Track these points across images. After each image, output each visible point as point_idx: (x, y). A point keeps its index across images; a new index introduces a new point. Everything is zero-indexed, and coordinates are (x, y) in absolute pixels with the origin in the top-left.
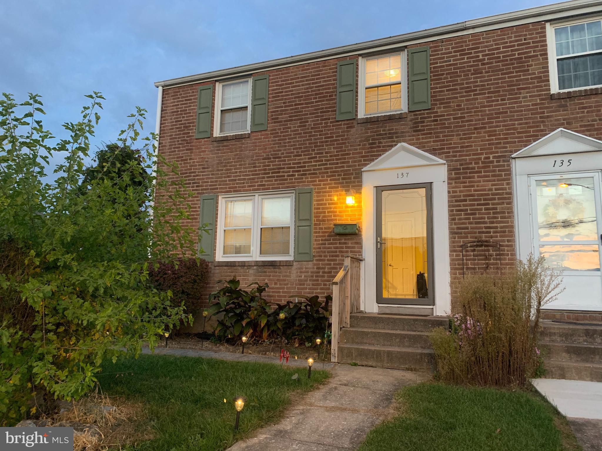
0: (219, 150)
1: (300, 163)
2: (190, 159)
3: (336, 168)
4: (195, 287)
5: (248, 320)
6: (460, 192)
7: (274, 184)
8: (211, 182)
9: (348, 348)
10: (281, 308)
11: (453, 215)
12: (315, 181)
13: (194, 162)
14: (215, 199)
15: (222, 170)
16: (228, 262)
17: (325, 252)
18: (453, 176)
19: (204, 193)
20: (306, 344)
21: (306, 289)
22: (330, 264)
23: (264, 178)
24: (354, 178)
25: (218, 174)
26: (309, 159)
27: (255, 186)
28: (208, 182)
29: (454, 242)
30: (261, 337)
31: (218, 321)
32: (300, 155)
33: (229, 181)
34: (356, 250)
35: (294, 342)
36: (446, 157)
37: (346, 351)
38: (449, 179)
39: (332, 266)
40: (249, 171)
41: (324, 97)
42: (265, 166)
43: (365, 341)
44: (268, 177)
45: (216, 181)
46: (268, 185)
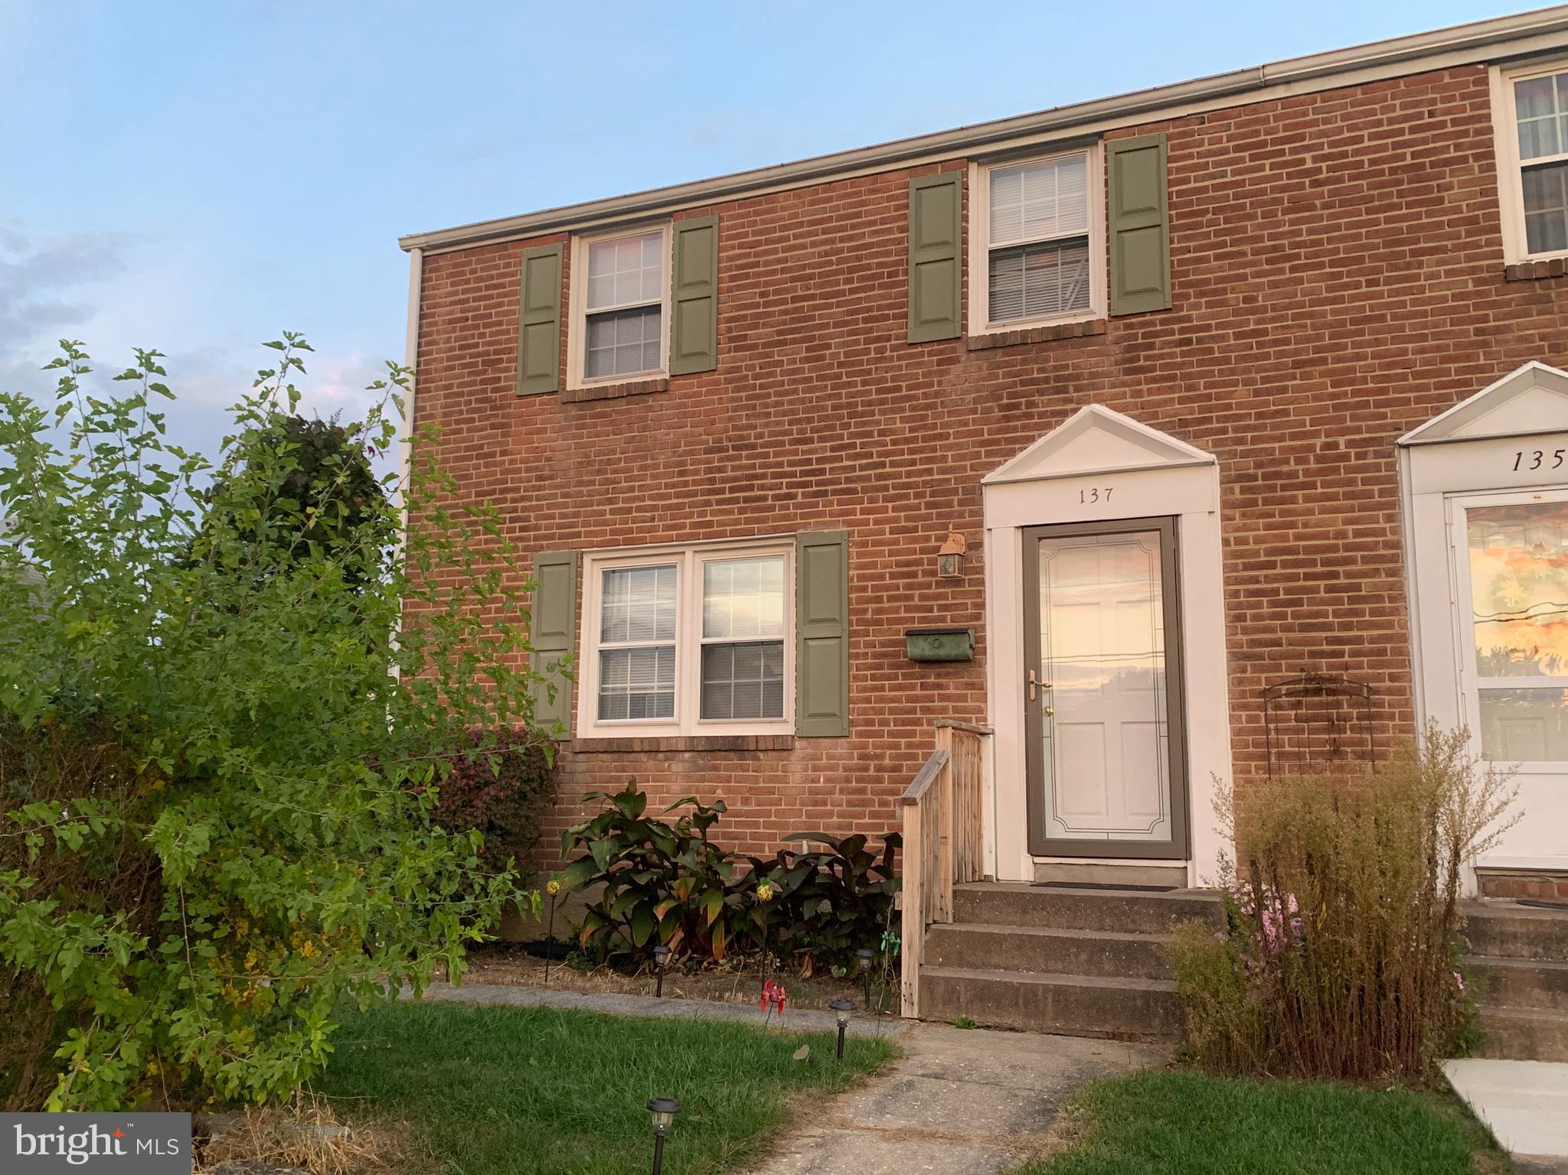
0: (583, 426)
1: (809, 462)
2: (503, 453)
3: (909, 475)
4: (522, 813)
5: (672, 904)
6: (1258, 540)
7: (737, 522)
8: (563, 516)
9: (947, 980)
10: (762, 869)
11: (1239, 606)
12: (853, 512)
13: (512, 462)
14: (573, 564)
15: (593, 483)
16: (610, 741)
17: (881, 711)
18: (1238, 495)
19: (542, 548)
20: (834, 970)
21: (831, 814)
22: (897, 746)
23: (708, 503)
24: (961, 503)
25: (580, 494)
26: (833, 449)
27: (684, 526)
28: (552, 517)
29: (1241, 682)
30: (706, 951)
31: (588, 906)
32: (810, 441)
33: (613, 512)
34: (970, 704)
35: (801, 965)
36: (1216, 444)
37: (941, 989)
38: (1226, 504)
39: (903, 751)
40: (667, 486)
41: (873, 277)
42: (710, 470)
43: (995, 960)
44: (719, 502)
45: (576, 515)
46: (721, 523)
